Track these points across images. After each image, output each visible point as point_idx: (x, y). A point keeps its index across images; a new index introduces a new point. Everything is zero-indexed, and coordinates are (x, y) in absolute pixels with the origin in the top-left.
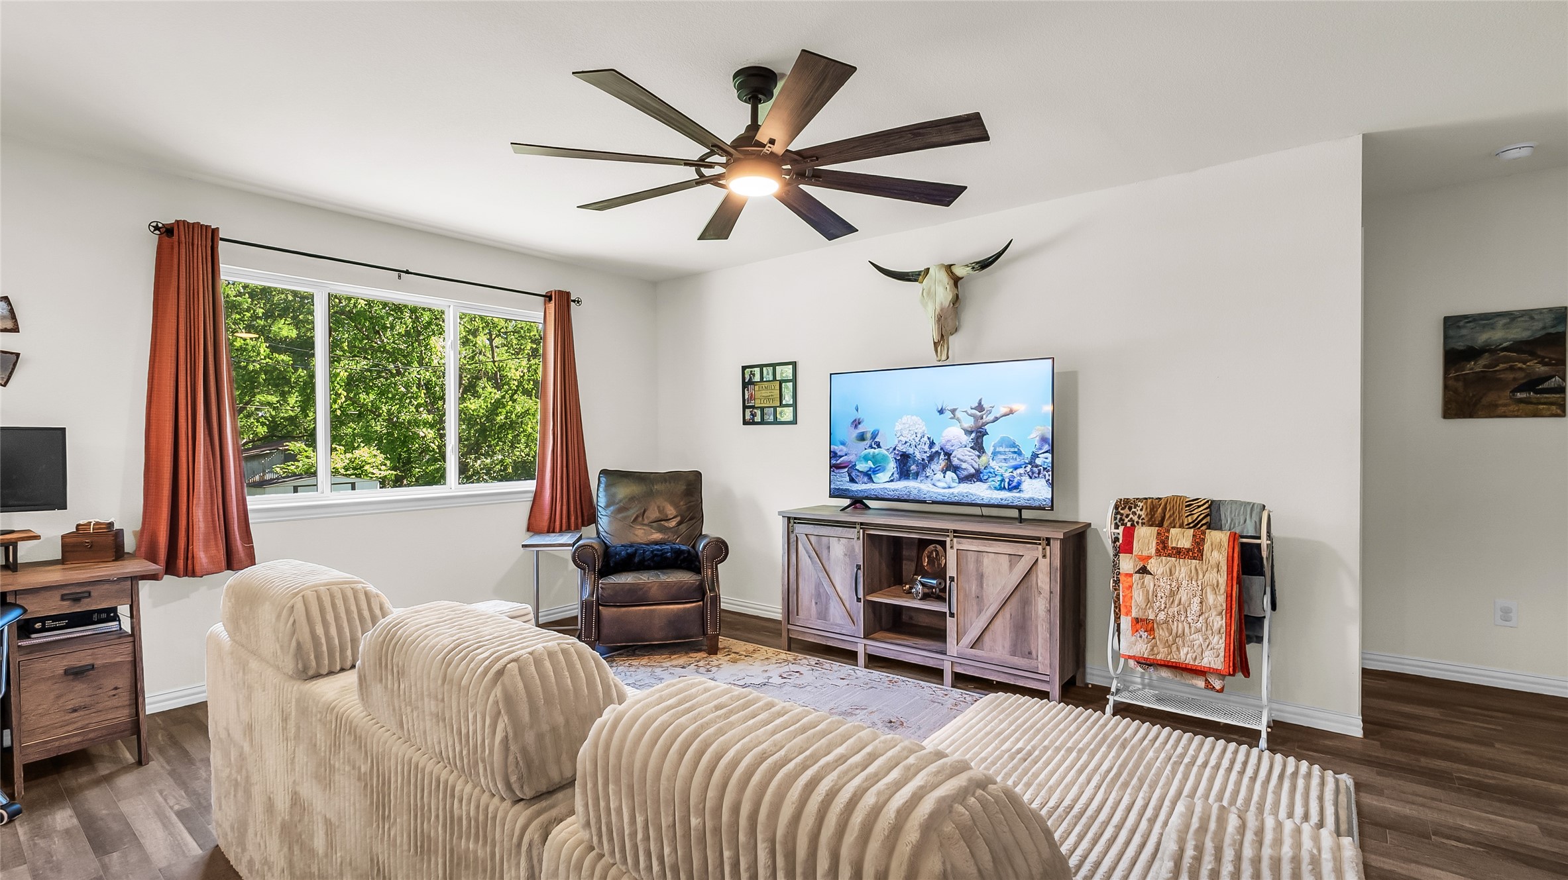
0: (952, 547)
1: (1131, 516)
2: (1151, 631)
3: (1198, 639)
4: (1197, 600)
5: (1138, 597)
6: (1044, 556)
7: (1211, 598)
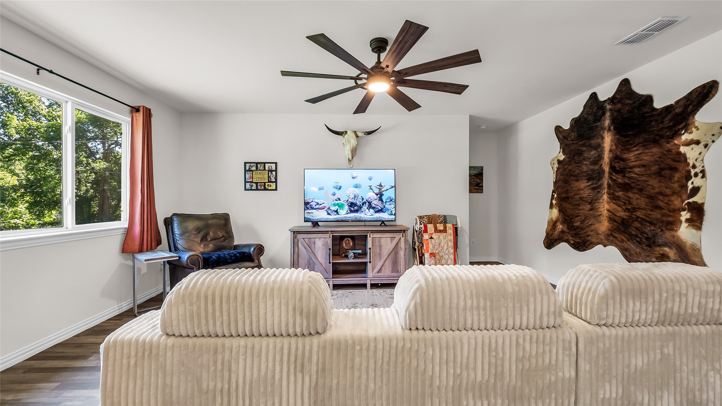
0: (370, 237)
1: (423, 221)
2: (435, 256)
3: (447, 257)
4: (446, 245)
5: (431, 246)
6: (403, 237)
7: (450, 244)
